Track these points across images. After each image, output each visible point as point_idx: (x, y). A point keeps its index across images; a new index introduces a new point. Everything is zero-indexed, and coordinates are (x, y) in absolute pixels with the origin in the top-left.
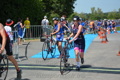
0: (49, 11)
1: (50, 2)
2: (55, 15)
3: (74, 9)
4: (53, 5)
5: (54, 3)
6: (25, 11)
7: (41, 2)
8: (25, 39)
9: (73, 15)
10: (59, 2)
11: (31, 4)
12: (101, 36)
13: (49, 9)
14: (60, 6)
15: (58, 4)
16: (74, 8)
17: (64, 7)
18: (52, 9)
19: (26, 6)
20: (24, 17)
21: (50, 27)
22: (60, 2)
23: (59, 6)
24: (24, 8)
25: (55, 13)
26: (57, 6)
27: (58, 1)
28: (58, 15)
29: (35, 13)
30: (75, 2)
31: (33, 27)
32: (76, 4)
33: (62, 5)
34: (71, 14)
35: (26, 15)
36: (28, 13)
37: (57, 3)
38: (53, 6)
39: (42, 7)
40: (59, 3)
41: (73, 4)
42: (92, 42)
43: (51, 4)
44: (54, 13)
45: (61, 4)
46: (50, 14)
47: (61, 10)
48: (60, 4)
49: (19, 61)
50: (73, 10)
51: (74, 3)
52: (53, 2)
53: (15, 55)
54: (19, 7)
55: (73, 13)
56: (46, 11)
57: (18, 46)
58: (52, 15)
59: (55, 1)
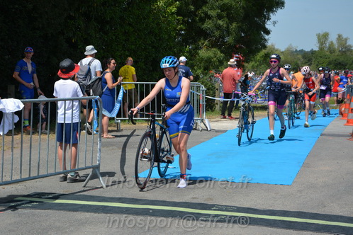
0: (195, 42)
1: (197, 16)
2: (210, 53)
3: (266, 37)
4: (207, 25)
5: (209, 17)
6: (126, 40)
7: (173, 13)
8: (121, 120)
9: (263, 52)
10: (224, 14)
11: (145, 19)
12: (350, 118)
13: (195, 34)
14: (228, 28)
15: (220, 22)
16: (268, 32)
17: (240, 29)
18: (204, 34)
19: (130, 24)
20: (121, 56)
21: (195, 88)
22: (228, 16)
23: (225, 25)
24: (123, 30)
25: (212, 47)
26: (218, 27)
27: (221, 11)
28: (222, 52)
29: (153, 47)
30: (271, 15)
31: (146, 85)
32: (275, 23)
33: (234, 25)
34: (259, 50)
35: (128, 51)
36: (133, 47)
37: (220, 17)
38: (205, 25)
39: (175, 29)
40: (223, 18)
41: (264, 23)
42: (322, 135)
43: (202, 20)
44: (208, 48)
45: (231, 19)
46: (198, 48)
48: (227, 20)
49: (102, 187)
50: (265, 40)
51: (269, 19)
52: (206, 14)
53: (89, 168)
54: (108, 27)
55: (265, 47)
56: (186, 41)
57: (100, 140)
58: (203, 53)
59: (212, 13)
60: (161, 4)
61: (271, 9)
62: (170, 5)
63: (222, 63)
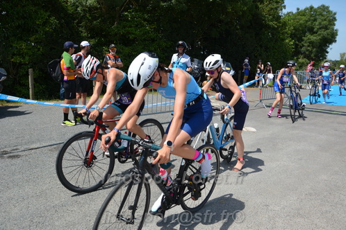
0: (297, 56)
1: (299, 46)
2: (303, 61)
4: (303, 49)
5: (303, 46)
7: (291, 45)
9: (325, 60)
13: (297, 53)
16: (328, 53)
17: (317, 52)
18: (301, 53)
23: (311, 49)
26: (308, 50)
28: (308, 60)
34: (323, 60)
37: (309, 46)
41: (326, 49)
43: (301, 47)
45: (313, 47)
46: (298, 59)
47: (312, 55)
50: (326, 56)
51: (329, 47)
55: (326, 58)
56: (293, 56)
58: (300, 60)
59: (306, 45)
60: (287, 41)
61: (331, 43)
62: (290, 41)
63: (307, 64)
